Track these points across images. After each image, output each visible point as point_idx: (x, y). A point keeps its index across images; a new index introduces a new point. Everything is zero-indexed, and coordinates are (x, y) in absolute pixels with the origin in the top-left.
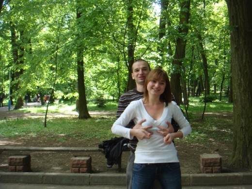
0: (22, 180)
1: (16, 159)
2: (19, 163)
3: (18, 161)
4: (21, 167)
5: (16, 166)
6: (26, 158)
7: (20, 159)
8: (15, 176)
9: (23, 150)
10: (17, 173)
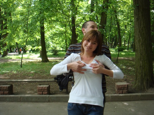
0: (8, 100)
1: (4, 87)
2: (6, 89)
3: (5, 88)
4: (7, 92)
5: (4, 91)
6: (10, 86)
7: (6, 87)
8: (4, 97)
9: (8, 82)
10: (5, 96)
